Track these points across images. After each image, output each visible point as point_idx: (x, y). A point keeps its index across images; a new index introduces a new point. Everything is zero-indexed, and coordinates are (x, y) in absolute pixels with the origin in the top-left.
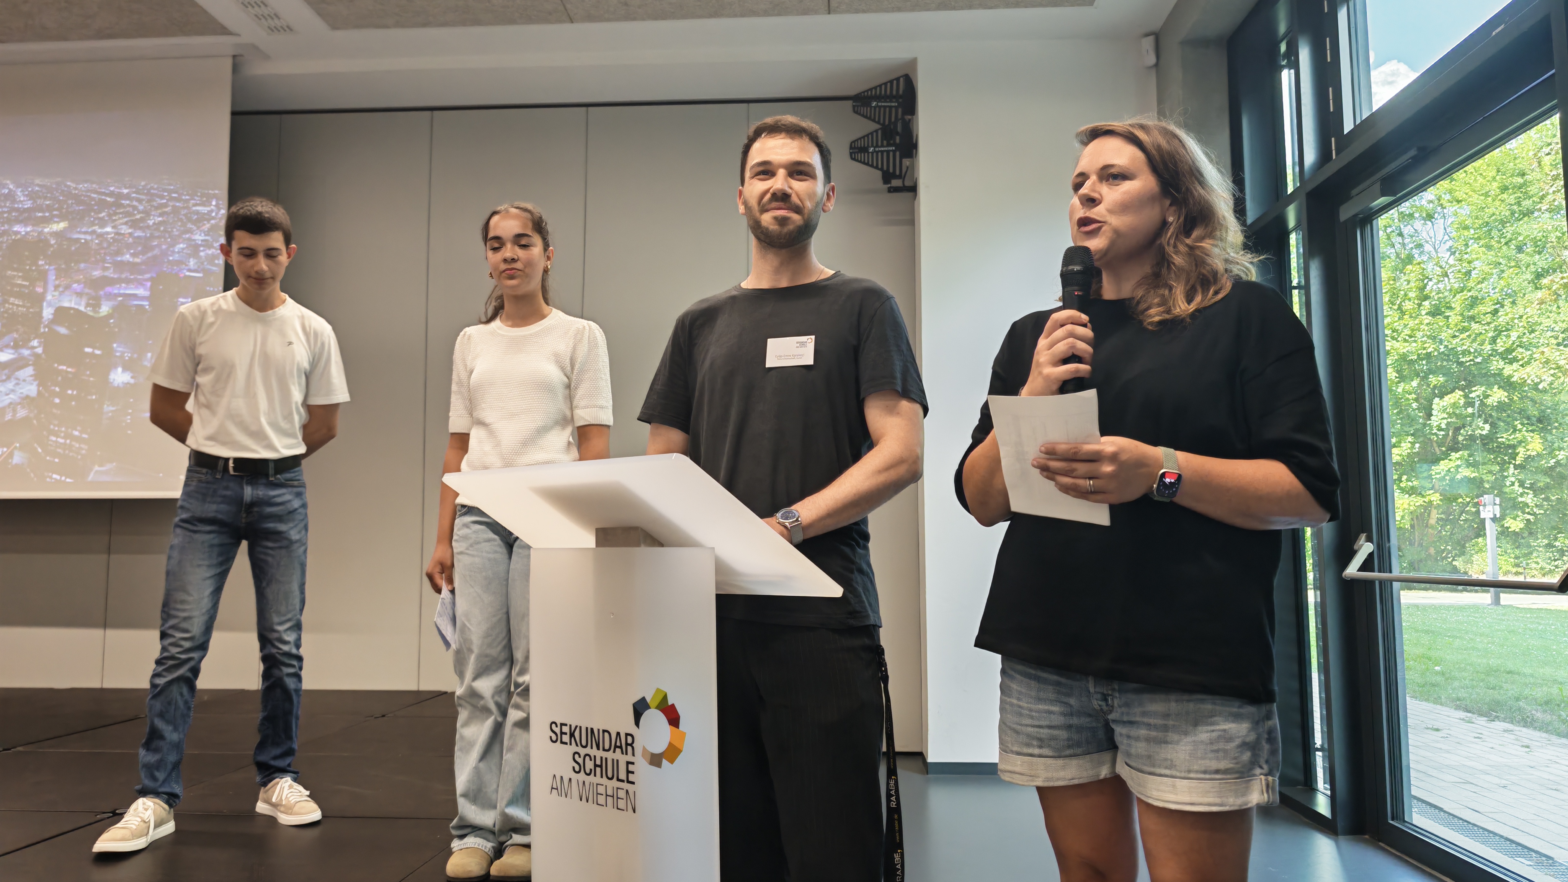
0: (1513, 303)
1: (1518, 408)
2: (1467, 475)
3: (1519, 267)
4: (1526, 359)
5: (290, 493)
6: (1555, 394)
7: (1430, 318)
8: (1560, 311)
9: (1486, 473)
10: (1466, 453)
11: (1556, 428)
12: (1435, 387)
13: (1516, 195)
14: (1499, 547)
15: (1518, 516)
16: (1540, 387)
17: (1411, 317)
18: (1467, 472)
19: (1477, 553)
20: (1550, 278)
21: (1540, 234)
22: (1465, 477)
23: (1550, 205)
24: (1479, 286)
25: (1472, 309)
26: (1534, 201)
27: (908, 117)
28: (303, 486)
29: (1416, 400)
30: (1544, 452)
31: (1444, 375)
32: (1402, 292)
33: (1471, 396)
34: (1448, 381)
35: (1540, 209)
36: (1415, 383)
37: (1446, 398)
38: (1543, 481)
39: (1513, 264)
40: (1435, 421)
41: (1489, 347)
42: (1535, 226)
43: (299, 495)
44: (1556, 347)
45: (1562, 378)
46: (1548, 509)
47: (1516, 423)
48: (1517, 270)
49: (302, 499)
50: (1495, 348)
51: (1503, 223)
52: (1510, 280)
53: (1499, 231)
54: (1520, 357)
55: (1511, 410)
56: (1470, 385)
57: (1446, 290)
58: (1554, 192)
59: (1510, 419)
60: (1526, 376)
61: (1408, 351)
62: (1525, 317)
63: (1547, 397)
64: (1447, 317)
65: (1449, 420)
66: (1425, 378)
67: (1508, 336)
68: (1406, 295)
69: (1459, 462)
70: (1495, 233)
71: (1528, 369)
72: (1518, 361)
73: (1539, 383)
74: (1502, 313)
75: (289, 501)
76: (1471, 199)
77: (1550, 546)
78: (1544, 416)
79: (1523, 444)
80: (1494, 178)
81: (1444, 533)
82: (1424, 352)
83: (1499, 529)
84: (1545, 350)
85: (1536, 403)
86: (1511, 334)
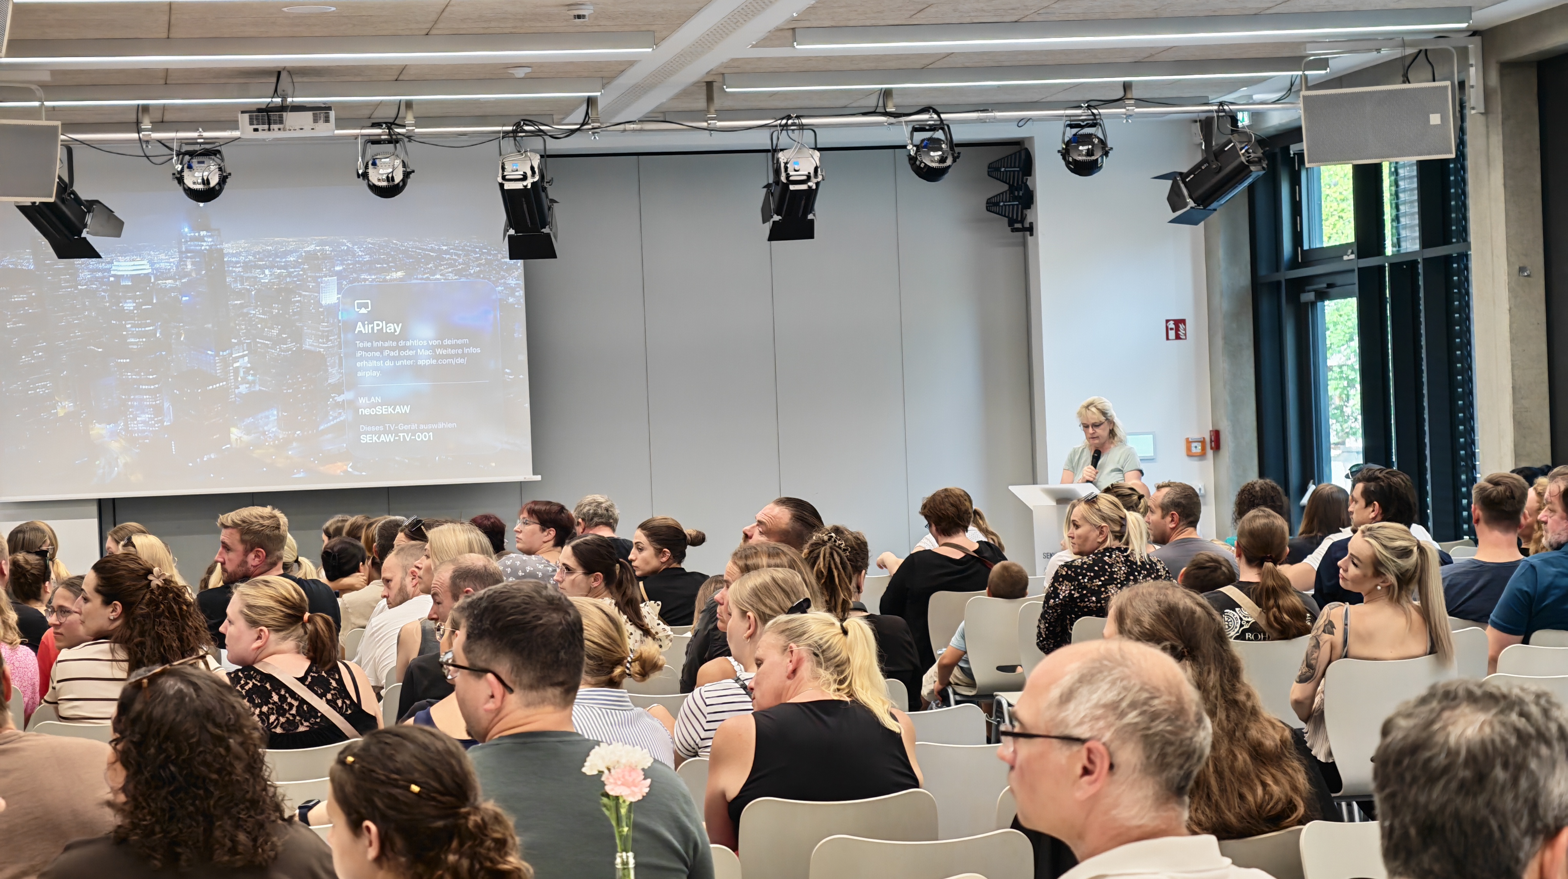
27: (1027, 178)
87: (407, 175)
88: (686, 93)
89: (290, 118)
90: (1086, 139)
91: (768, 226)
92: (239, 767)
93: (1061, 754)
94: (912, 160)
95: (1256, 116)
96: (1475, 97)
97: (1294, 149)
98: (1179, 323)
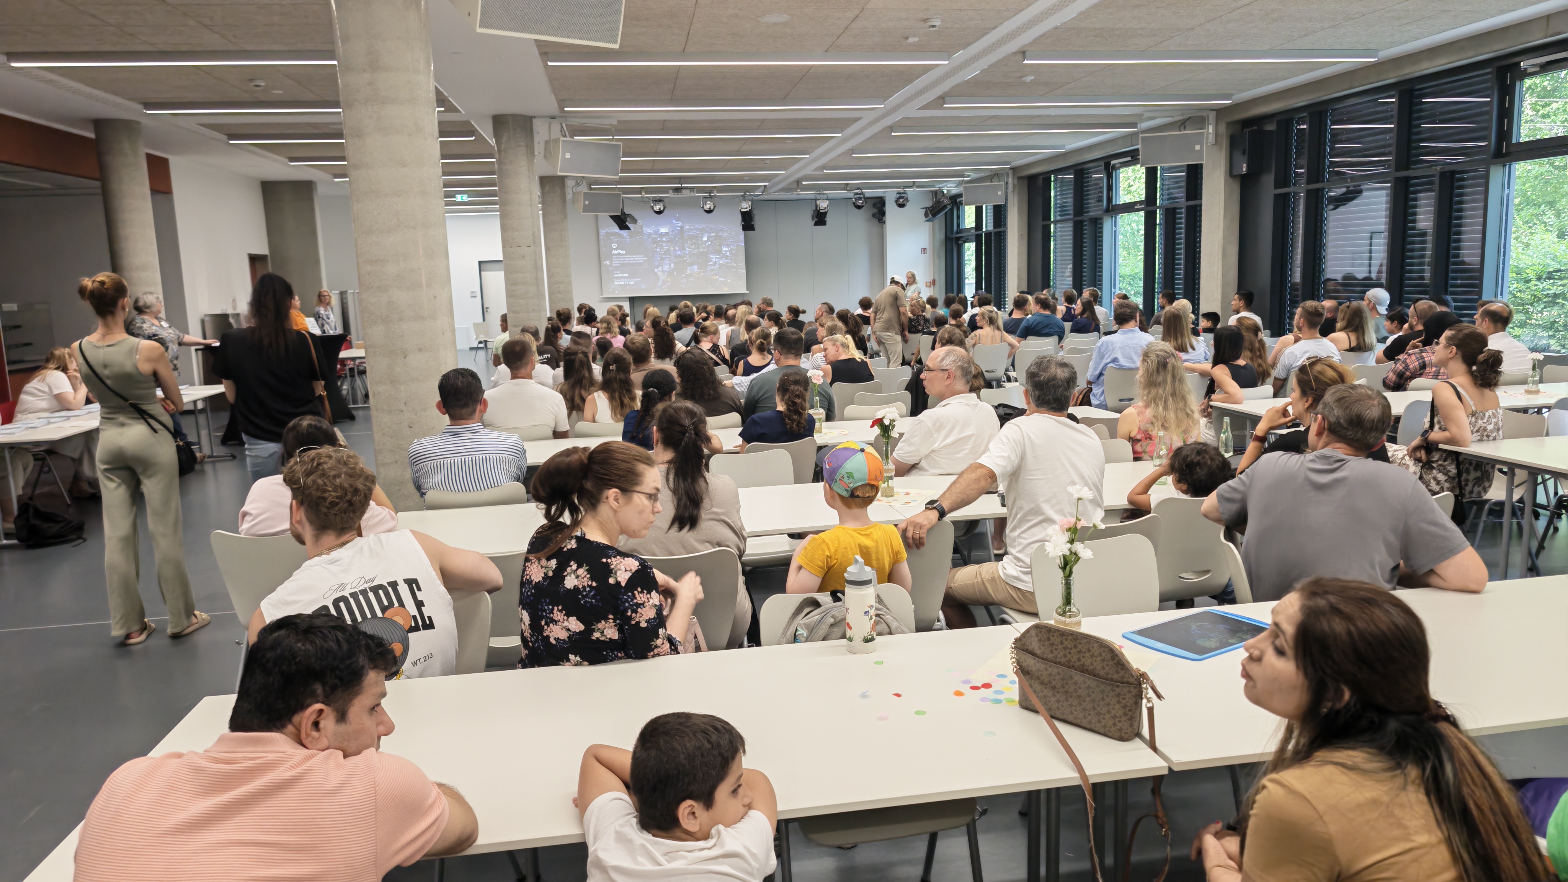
87: (714, 207)
88: (791, 184)
89: (684, 191)
90: (902, 197)
91: (814, 222)
92: (707, 374)
93: (941, 374)
94: (854, 203)
95: (948, 191)
96: (1010, 186)
97: (958, 200)
98: (925, 249)
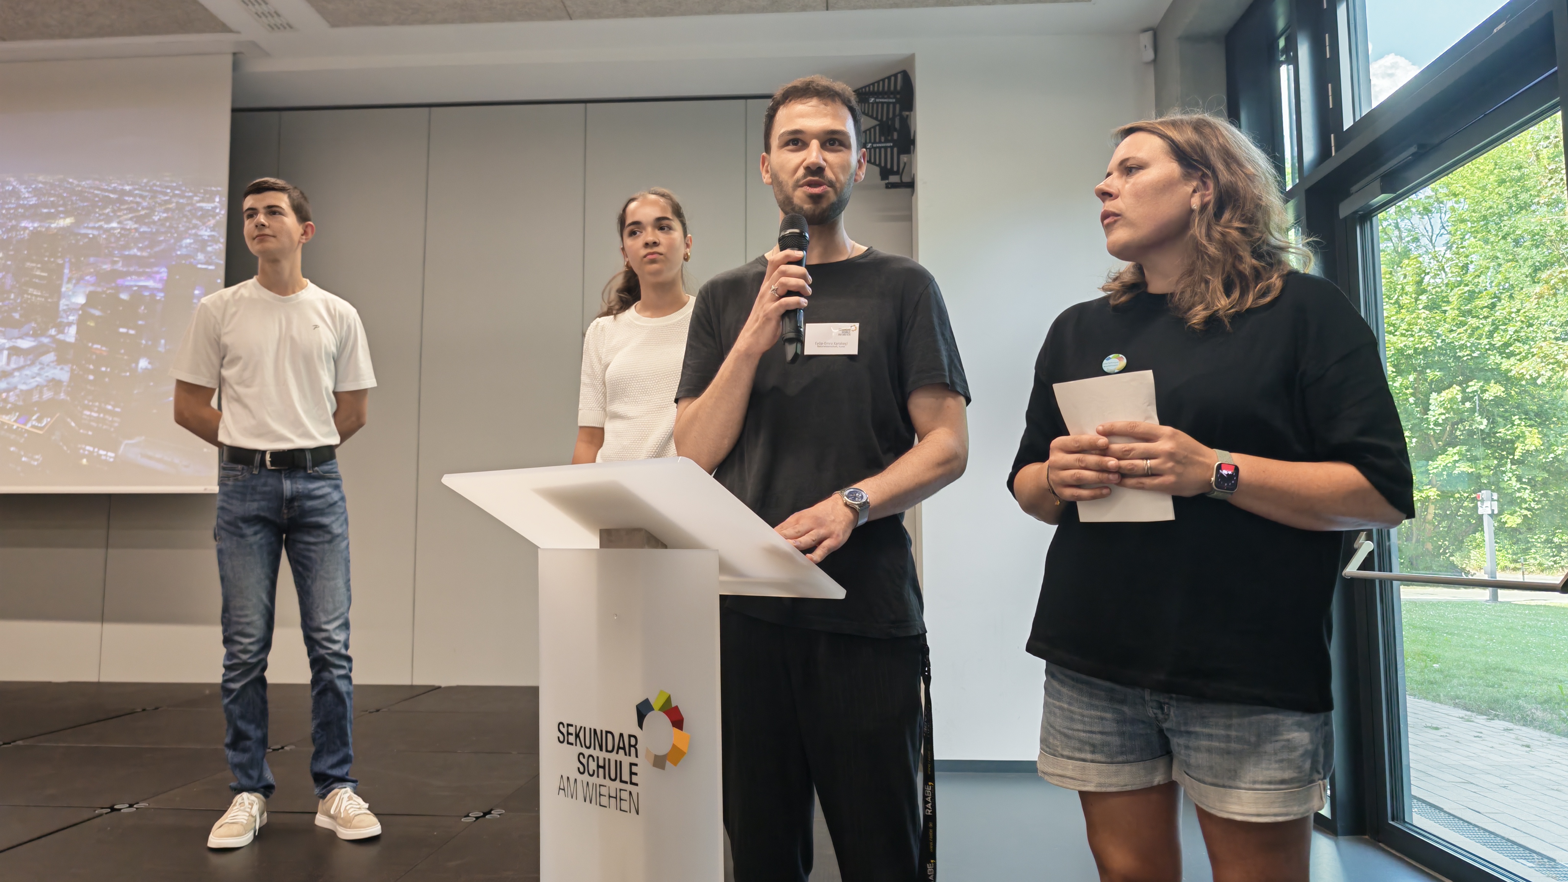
0: (1511, 297)
1: (1516, 403)
2: (1465, 470)
3: (1517, 261)
4: (1524, 354)
5: (330, 486)
6: (1553, 389)
7: (1427, 312)
8: (1558, 305)
9: (1484, 468)
10: (1464, 448)
11: (1553, 423)
12: (1432, 381)
13: (1514, 189)
14: (1496, 542)
15: (1515, 512)
16: (1539, 382)
17: (1408, 311)
18: (1464, 467)
19: (1475, 548)
20: (1549, 272)
21: (1538, 228)
22: (1463, 472)
23: (1549, 199)
24: (1476, 280)
25: (1469, 303)
26: (1531, 195)
27: (905, 113)
28: (338, 478)
29: (1412, 395)
30: (1542, 447)
31: (1440, 370)
32: (1400, 286)
33: (1467, 390)
34: (1446, 375)
35: (1538, 203)
36: (1411, 378)
37: (1444, 393)
38: (1541, 476)
39: (1510, 257)
40: (1432, 416)
41: (1486, 341)
42: (1533, 220)
43: (337, 487)
44: (1554, 341)
45: (1561, 373)
46: (1546, 504)
47: (1514, 418)
48: (1514, 264)
49: (340, 492)
50: (1493, 343)
51: (1500, 216)
52: (1507, 274)
53: (1496, 224)
54: (1517, 351)
55: (1508, 405)
56: (1468, 379)
57: (1443, 284)
58: (1552, 185)
59: (1507, 414)
60: (1524, 371)
61: (1405, 346)
62: (1522, 311)
63: (1545, 391)
64: (1445, 312)
65: (1447, 415)
66: (1422, 372)
67: (1505, 331)
68: (1403, 289)
69: (1456, 457)
70: (1492, 226)
71: (1525, 363)
72: (1516, 355)
73: (1538, 378)
74: (1499, 307)
75: (329, 494)
76: (1467, 192)
77: (1549, 541)
78: (1542, 411)
79: (1521, 439)
80: (1492, 172)
81: (1441, 529)
82: (1421, 346)
83: (1496, 525)
84: (1543, 344)
85: (1534, 398)
86: (1509, 329)
